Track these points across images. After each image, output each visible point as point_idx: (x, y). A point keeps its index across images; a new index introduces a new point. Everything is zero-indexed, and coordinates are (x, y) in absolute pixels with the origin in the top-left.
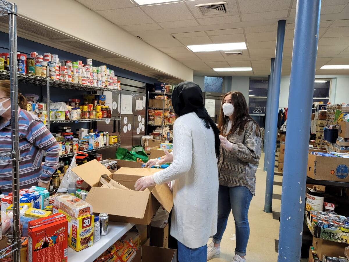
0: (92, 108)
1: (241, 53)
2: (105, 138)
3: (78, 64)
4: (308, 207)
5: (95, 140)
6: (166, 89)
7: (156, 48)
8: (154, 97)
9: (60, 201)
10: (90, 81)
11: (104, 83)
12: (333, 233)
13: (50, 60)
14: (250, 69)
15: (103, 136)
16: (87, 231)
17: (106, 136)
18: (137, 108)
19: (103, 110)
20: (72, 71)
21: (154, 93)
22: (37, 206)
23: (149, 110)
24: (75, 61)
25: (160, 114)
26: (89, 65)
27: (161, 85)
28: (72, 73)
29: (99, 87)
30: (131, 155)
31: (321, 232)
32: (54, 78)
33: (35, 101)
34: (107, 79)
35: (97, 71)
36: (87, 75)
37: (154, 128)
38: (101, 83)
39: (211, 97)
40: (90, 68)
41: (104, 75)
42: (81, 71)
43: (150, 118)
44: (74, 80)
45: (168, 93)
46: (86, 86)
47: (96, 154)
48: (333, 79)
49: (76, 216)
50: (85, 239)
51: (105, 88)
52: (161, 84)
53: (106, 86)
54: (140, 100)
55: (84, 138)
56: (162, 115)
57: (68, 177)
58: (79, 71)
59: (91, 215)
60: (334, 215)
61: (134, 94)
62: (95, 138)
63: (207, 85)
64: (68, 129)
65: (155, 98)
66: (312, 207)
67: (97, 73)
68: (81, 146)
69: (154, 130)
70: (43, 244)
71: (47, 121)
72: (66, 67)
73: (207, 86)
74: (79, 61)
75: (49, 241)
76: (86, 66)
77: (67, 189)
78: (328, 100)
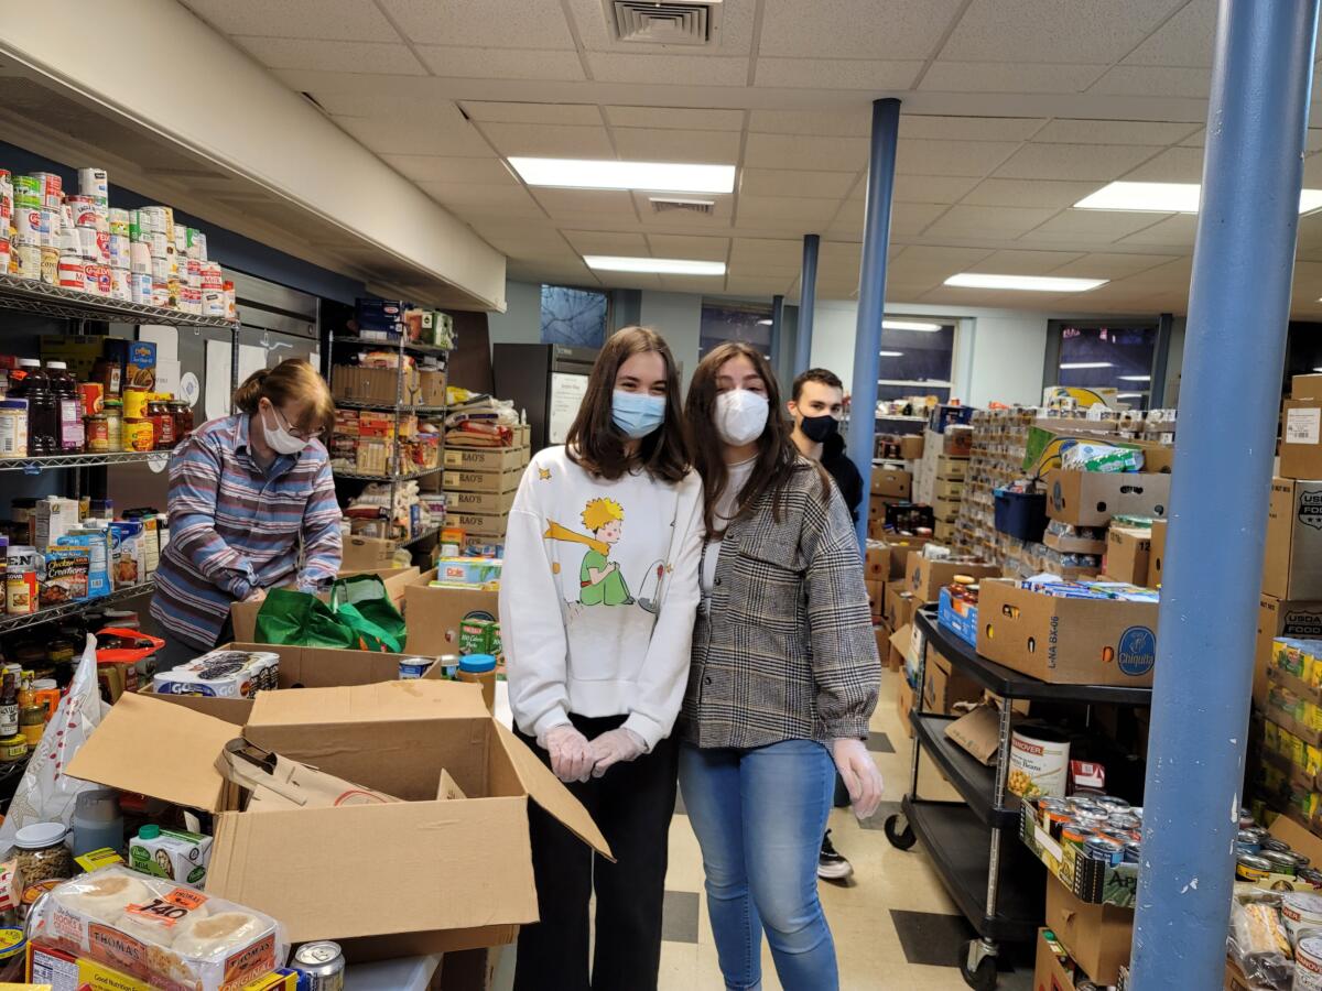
0: (97, 404)
1: (707, 206)
3: (40, 188)
4: (1018, 784)
5: (118, 550)
6: (407, 325)
7: (376, 156)
8: (353, 358)
9: (88, 915)
10: (99, 276)
11: (163, 286)
14: (718, 269)
15: (156, 531)
19: (156, 410)
20: (14, 224)
21: (352, 339)
24: (26, 173)
25: (383, 431)
26: (94, 200)
27: (387, 310)
28: (11, 231)
29: (142, 303)
30: (334, 617)
31: (1107, 880)
34: (177, 270)
35: (131, 227)
36: (83, 243)
38: (150, 286)
39: (574, 366)
40: (98, 213)
41: (165, 250)
42: (53, 222)
43: (338, 443)
44: (21, 262)
45: (414, 342)
46: (77, 294)
47: (109, 613)
51: (169, 309)
52: (385, 305)
53: (172, 302)
55: (61, 543)
56: (391, 433)
57: (61, 758)
58: (46, 223)
59: (279, 973)
60: (1120, 809)
61: (272, 344)
62: (115, 541)
63: (550, 317)
65: (357, 362)
66: (1034, 781)
67: (132, 241)
68: (50, 584)
69: (357, 495)
73: (552, 321)
74: (44, 176)
76: (80, 204)
77: (61, 828)
78: (948, 389)
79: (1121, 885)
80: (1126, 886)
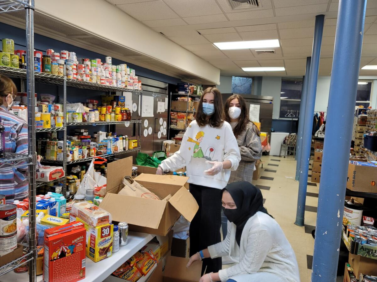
0: (111, 110)
1: (273, 51)
2: (124, 142)
3: (97, 62)
4: (344, 221)
5: (114, 144)
6: (190, 90)
7: (180, 46)
8: (177, 99)
9: (78, 209)
10: (109, 81)
11: (124, 83)
12: (372, 250)
13: (67, 58)
14: (282, 69)
15: (122, 140)
16: (106, 241)
17: (126, 140)
18: (159, 111)
19: (123, 112)
20: (90, 70)
21: (177, 94)
22: (53, 213)
23: (172, 112)
24: (94, 59)
25: (183, 117)
26: (108, 64)
27: (185, 86)
28: (90, 72)
29: (119, 87)
30: (153, 160)
31: (359, 248)
32: (71, 77)
33: (51, 102)
34: (127, 79)
35: (117, 69)
36: (106, 74)
37: (177, 132)
38: (121, 83)
40: (109, 67)
41: (124, 74)
42: (99, 70)
43: (173, 121)
44: (92, 79)
45: (192, 94)
46: (104, 86)
47: (115, 159)
48: (375, 81)
49: (95, 225)
50: (104, 249)
51: (125, 88)
52: (185, 85)
53: (126, 86)
54: (162, 101)
55: (102, 142)
56: (185, 118)
57: (86, 183)
58: (98, 70)
59: (110, 224)
60: (374, 230)
61: (155, 95)
62: (113, 142)
63: (235, 86)
64: (85, 132)
65: (177, 100)
66: (349, 221)
67: (117, 72)
68: (99, 151)
69: (177, 134)
70: (60, 253)
71: (63, 124)
72: (83, 66)
73: (235, 87)
74: (97, 59)
75: (66, 251)
76: (105, 65)
77: (84, 196)
78: (369, 103)
79: (364, 250)
80: (366, 251)
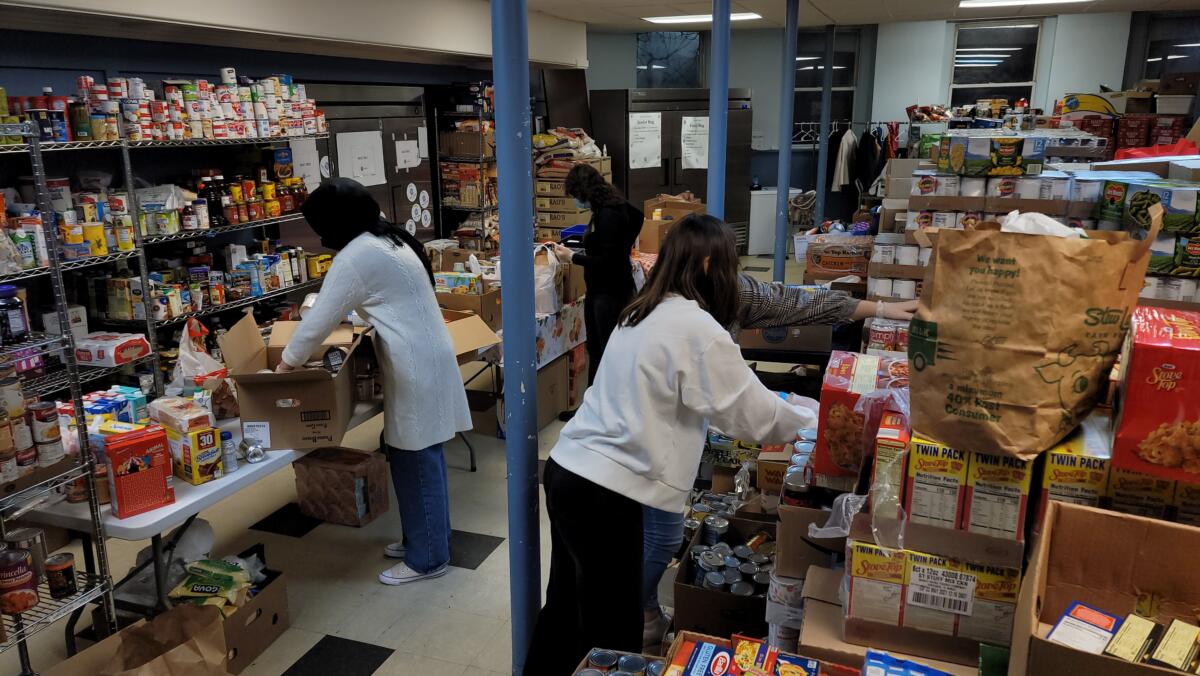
2: (295, 264)
3: (198, 89)
5: (268, 271)
6: (487, 98)
8: (452, 126)
9: (162, 409)
10: (236, 127)
11: (277, 123)
12: (722, 452)
13: (125, 95)
15: (288, 260)
16: (209, 454)
17: (298, 259)
18: (401, 165)
19: (282, 193)
20: (184, 110)
21: (452, 113)
22: (125, 419)
23: (443, 164)
24: (189, 83)
25: (474, 177)
26: (229, 86)
27: (472, 89)
28: (184, 115)
29: (263, 136)
32: (139, 137)
33: (103, 189)
34: (285, 112)
35: (253, 96)
36: (225, 111)
37: (463, 215)
38: (267, 126)
39: (648, 106)
40: (231, 92)
41: (275, 103)
42: (206, 105)
43: (447, 186)
44: (191, 131)
49: (185, 429)
50: (207, 466)
52: (470, 86)
54: (408, 139)
55: (238, 268)
56: (480, 177)
58: (203, 106)
59: (212, 428)
61: (386, 126)
62: (266, 266)
64: (197, 246)
65: (455, 128)
67: (254, 102)
68: (232, 290)
69: (463, 221)
70: (129, 467)
71: (135, 242)
72: (165, 104)
74: (198, 81)
75: (138, 463)
76: (221, 90)
